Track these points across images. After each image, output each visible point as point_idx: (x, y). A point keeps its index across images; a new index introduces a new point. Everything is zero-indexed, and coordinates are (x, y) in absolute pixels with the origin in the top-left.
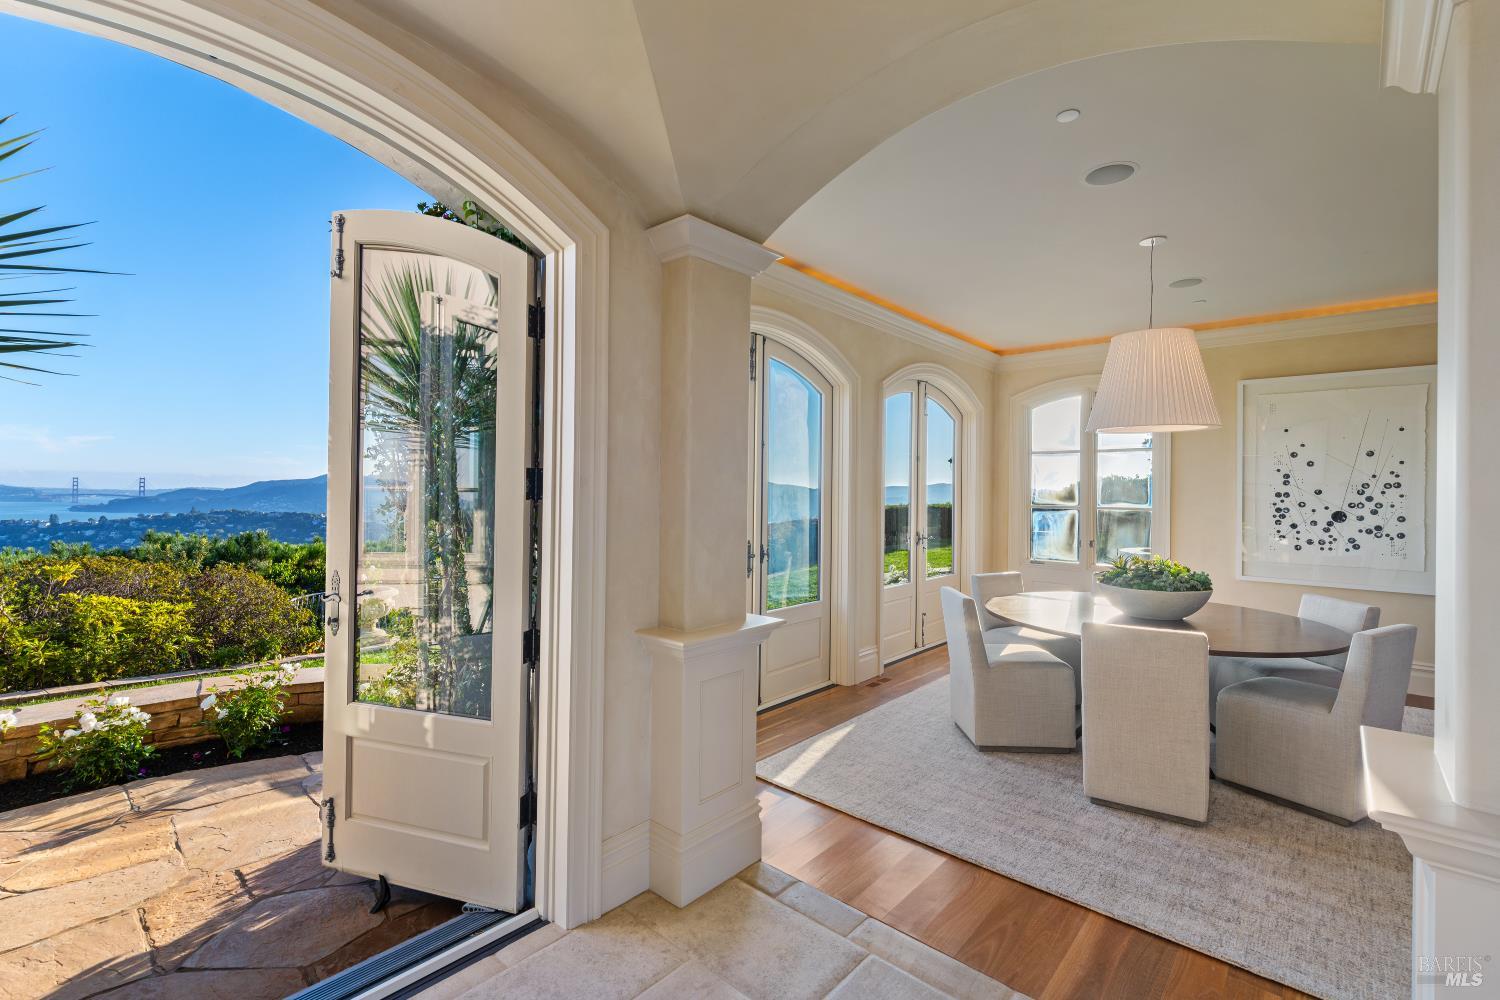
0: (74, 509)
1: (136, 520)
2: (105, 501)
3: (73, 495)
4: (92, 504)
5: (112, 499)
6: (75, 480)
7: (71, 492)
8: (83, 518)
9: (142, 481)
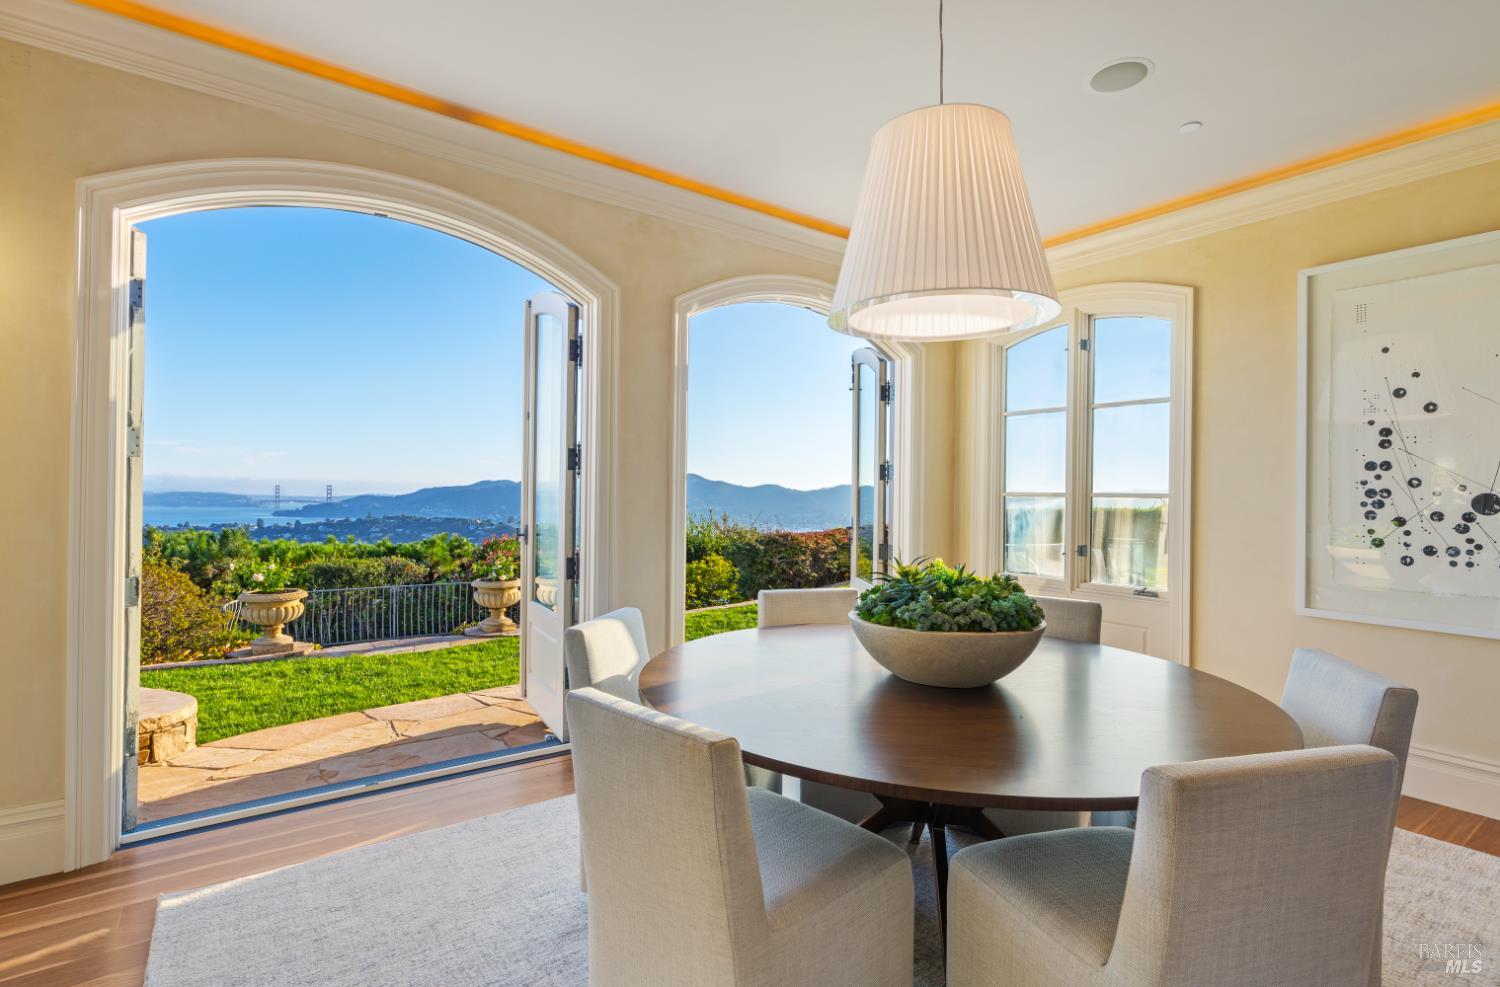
0: (277, 513)
1: (324, 524)
2: (300, 506)
3: (276, 501)
4: (290, 509)
5: (306, 504)
6: (277, 488)
7: (274, 499)
8: (282, 522)
9: (329, 488)
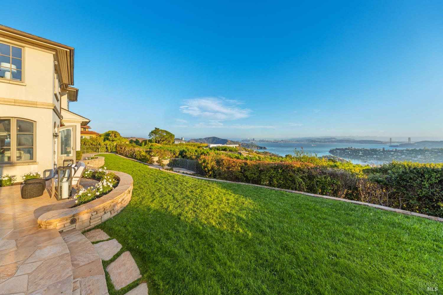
2: (398, 144)
4: (395, 145)
5: (401, 144)
6: (391, 139)
7: (389, 142)
